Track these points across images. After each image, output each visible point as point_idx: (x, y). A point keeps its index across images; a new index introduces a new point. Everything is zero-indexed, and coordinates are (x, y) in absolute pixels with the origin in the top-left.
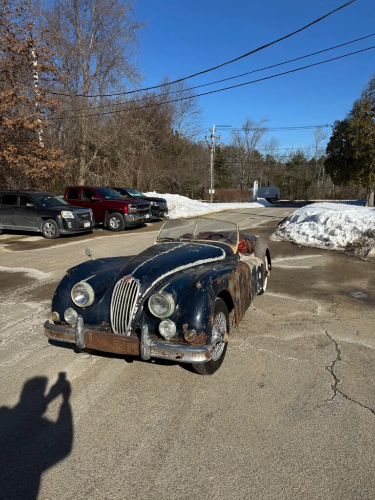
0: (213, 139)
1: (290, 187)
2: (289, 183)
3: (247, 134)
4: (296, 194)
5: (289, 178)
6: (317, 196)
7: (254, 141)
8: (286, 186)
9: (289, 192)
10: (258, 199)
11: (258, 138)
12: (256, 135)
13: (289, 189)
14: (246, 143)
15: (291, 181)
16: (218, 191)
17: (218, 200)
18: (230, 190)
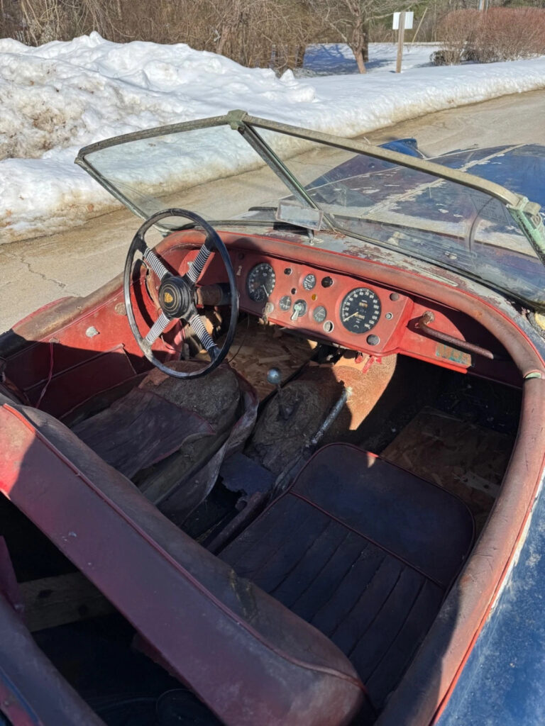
16: (481, 17)
17: (477, 45)
18: (516, 12)
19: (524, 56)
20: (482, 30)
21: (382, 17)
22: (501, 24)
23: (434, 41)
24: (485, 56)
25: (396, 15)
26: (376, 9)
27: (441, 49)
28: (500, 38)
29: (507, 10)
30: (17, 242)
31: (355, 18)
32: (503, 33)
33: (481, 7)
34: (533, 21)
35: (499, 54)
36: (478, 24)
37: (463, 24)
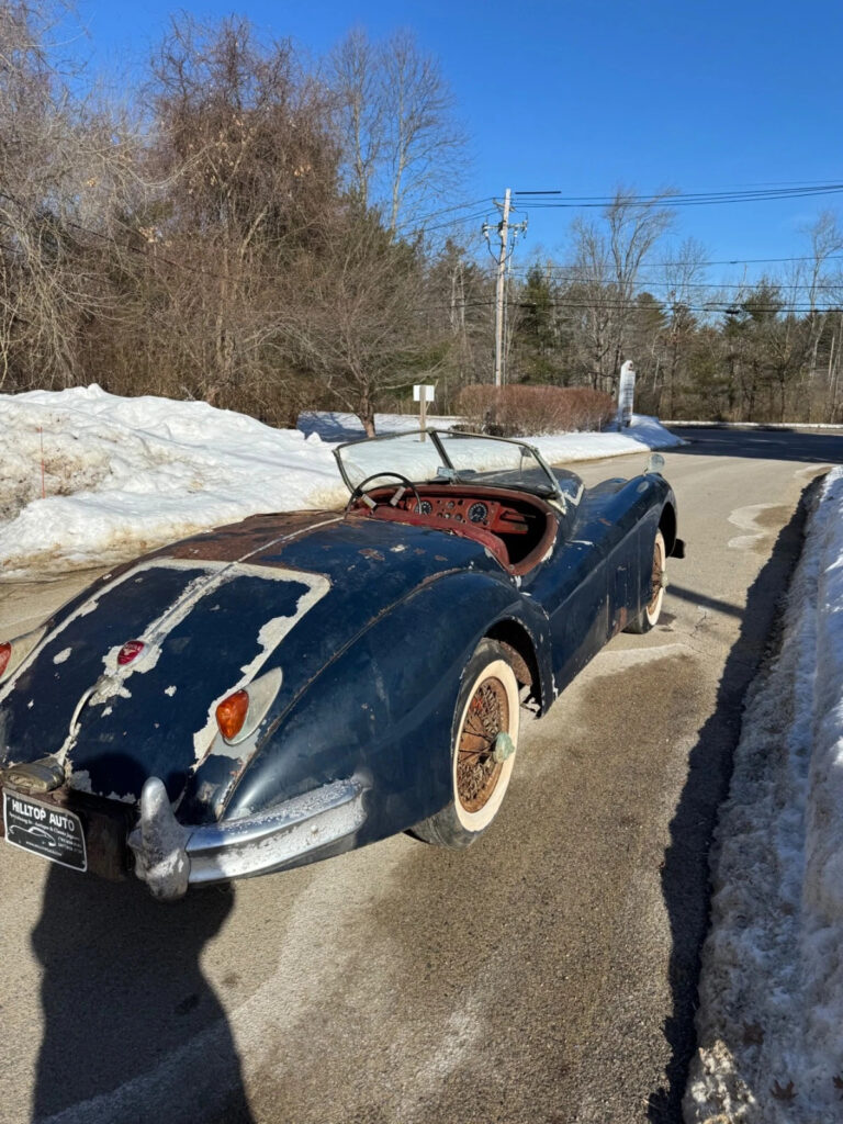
0: (503, 233)
1: (734, 386)
2: (732, 372)
3: (615, 229)
4: (752, 407)
5: (730, 359)
6: (813, 413)
7: (635, 253)
8: (722, 383)
9: (732, 399)
10: (634, 419)
11: (648, 243)
12: (643, 233)
13: (733, 391)
14: (611, 257)
15: (737, 368)
16: (499, 393)
17: (498, 421)
18: (536, 389)
19: (551, 433)
20: (501, 405)
21: (393, 387)
22: (521, 401)
23: (447, 414)
24: (509, 431)
25: (416, 389)
26: (387, 380)
27: (460, 423)
28: (523, 414)
29: (525, 388)
30: (76, 571)
31: (363, 387)
32: (525, 410)
33: (498, 383)
34: (554, 398)
35: (524, 430)
36: (497, 400)
37: (481, 399)
